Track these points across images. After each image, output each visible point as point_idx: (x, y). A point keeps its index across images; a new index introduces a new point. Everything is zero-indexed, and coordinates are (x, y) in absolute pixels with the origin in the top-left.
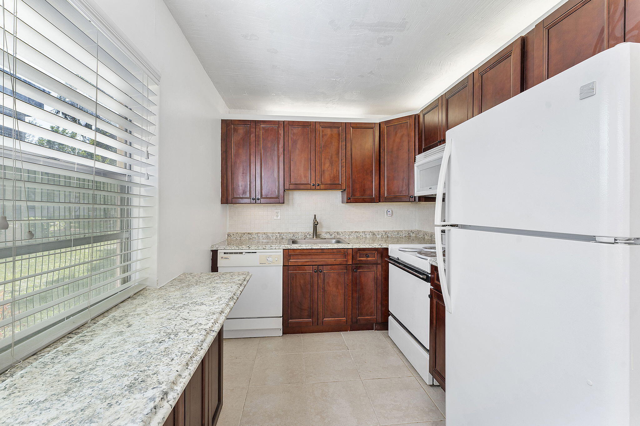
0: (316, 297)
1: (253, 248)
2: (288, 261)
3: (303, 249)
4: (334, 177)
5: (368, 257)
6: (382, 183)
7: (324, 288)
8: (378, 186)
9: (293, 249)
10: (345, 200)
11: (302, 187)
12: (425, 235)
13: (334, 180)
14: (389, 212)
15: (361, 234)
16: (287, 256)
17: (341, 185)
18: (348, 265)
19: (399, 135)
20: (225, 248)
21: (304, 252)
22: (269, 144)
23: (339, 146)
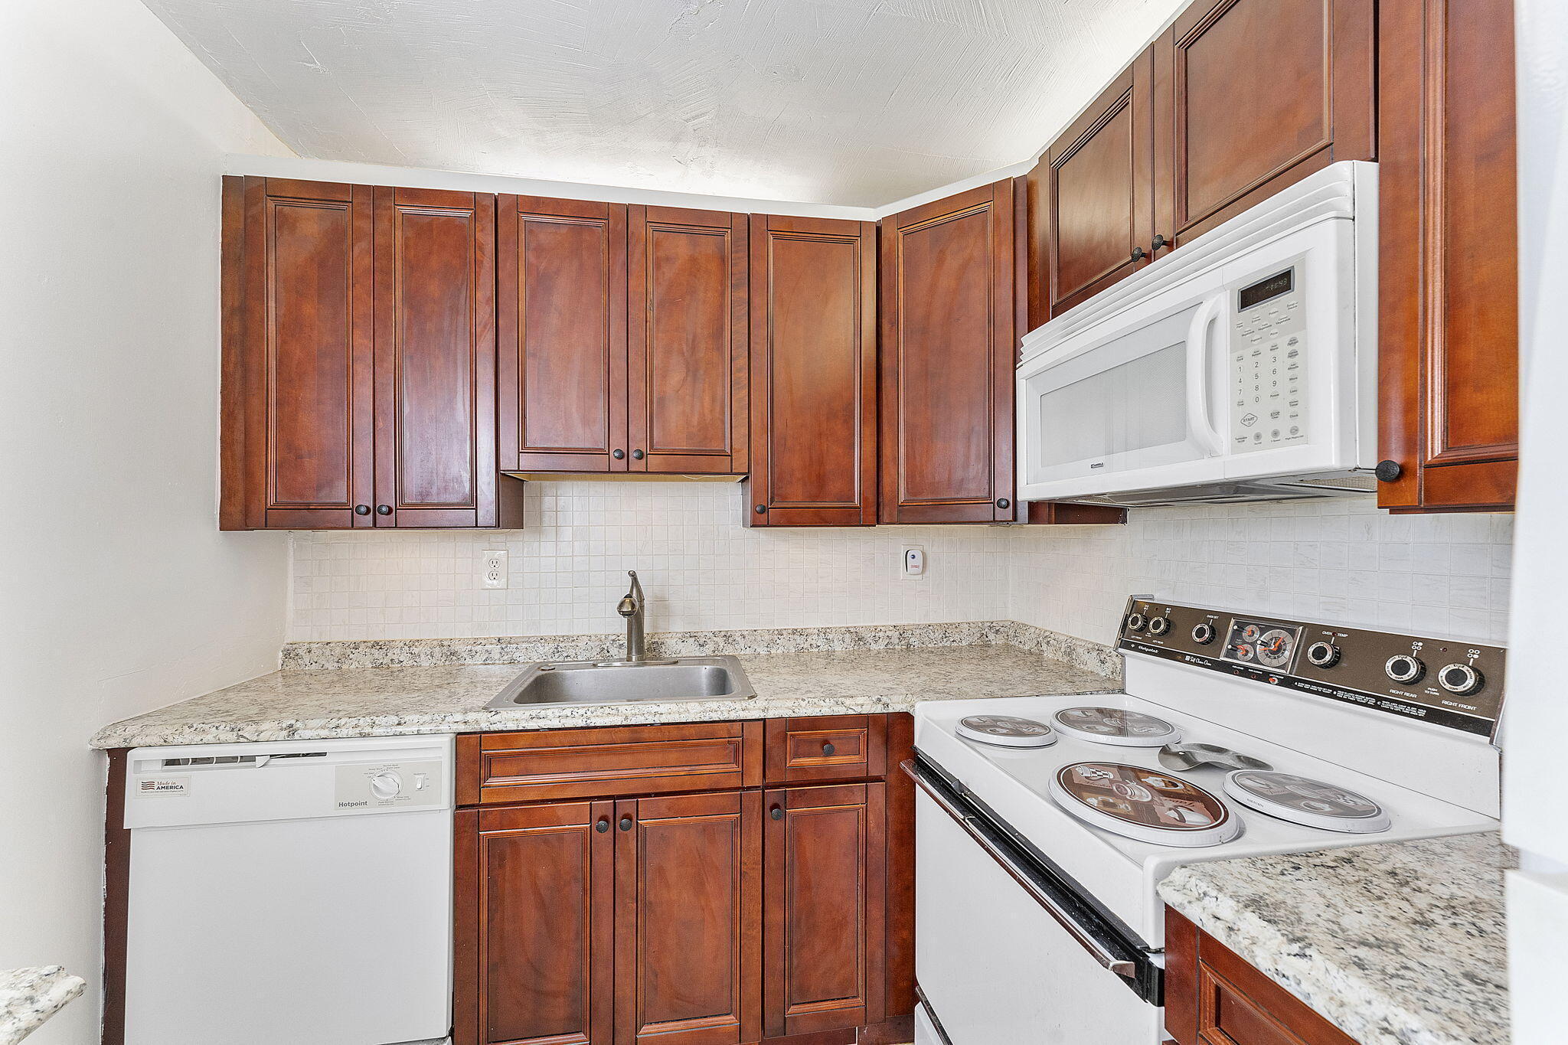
0: (607, 932)
1: (308, 734)
2: (479, 783)
3: (550, 729)
4: (703, 426)
5: (831, 753)
6: (887, 451)
7: (640, 894)
8: (872, 463)
9: (502, 731)
10: (754, 514)
11: (573, 462)
12: (1044, 647)
13: (704, 437)
14: (914, 557)
15: (814, 640)
16: (474, 762)
17: (731, 456)
18: (749, 788)
19: (952, 263)
20: (170, 739)
21: (556, 741)
22: (434, 288)
23: (722, 306)
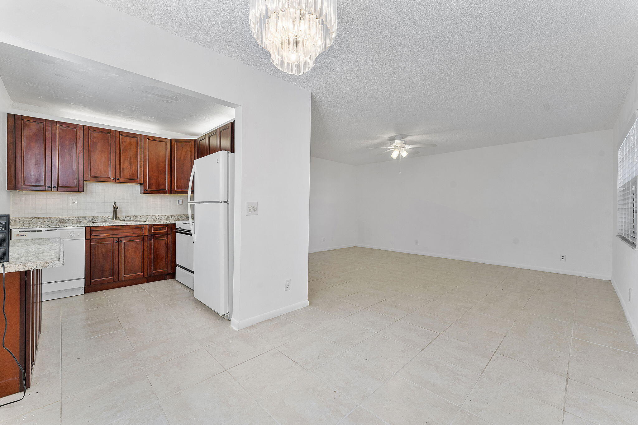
0: (117, 260)
1: (53, 227)
2: (90, 235)
3: (105, 226)
4: (133, 174)
5: (161, 230)
6: (173, 181)
7: (124, 254)
8: (170, 183)
9: (95, 226)
10: (143, 191)
11: (102, 179)
13: (133, 176)
14: (180, 201)
16: (89, 232)
17: (139, 180)
18: (145, 236)
19: (184, 150)
20: (21, 227)
21: (106, 228)
22: (67, 143)
23: (137, 152)
